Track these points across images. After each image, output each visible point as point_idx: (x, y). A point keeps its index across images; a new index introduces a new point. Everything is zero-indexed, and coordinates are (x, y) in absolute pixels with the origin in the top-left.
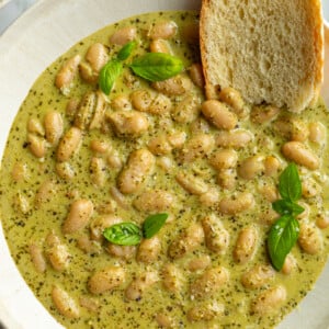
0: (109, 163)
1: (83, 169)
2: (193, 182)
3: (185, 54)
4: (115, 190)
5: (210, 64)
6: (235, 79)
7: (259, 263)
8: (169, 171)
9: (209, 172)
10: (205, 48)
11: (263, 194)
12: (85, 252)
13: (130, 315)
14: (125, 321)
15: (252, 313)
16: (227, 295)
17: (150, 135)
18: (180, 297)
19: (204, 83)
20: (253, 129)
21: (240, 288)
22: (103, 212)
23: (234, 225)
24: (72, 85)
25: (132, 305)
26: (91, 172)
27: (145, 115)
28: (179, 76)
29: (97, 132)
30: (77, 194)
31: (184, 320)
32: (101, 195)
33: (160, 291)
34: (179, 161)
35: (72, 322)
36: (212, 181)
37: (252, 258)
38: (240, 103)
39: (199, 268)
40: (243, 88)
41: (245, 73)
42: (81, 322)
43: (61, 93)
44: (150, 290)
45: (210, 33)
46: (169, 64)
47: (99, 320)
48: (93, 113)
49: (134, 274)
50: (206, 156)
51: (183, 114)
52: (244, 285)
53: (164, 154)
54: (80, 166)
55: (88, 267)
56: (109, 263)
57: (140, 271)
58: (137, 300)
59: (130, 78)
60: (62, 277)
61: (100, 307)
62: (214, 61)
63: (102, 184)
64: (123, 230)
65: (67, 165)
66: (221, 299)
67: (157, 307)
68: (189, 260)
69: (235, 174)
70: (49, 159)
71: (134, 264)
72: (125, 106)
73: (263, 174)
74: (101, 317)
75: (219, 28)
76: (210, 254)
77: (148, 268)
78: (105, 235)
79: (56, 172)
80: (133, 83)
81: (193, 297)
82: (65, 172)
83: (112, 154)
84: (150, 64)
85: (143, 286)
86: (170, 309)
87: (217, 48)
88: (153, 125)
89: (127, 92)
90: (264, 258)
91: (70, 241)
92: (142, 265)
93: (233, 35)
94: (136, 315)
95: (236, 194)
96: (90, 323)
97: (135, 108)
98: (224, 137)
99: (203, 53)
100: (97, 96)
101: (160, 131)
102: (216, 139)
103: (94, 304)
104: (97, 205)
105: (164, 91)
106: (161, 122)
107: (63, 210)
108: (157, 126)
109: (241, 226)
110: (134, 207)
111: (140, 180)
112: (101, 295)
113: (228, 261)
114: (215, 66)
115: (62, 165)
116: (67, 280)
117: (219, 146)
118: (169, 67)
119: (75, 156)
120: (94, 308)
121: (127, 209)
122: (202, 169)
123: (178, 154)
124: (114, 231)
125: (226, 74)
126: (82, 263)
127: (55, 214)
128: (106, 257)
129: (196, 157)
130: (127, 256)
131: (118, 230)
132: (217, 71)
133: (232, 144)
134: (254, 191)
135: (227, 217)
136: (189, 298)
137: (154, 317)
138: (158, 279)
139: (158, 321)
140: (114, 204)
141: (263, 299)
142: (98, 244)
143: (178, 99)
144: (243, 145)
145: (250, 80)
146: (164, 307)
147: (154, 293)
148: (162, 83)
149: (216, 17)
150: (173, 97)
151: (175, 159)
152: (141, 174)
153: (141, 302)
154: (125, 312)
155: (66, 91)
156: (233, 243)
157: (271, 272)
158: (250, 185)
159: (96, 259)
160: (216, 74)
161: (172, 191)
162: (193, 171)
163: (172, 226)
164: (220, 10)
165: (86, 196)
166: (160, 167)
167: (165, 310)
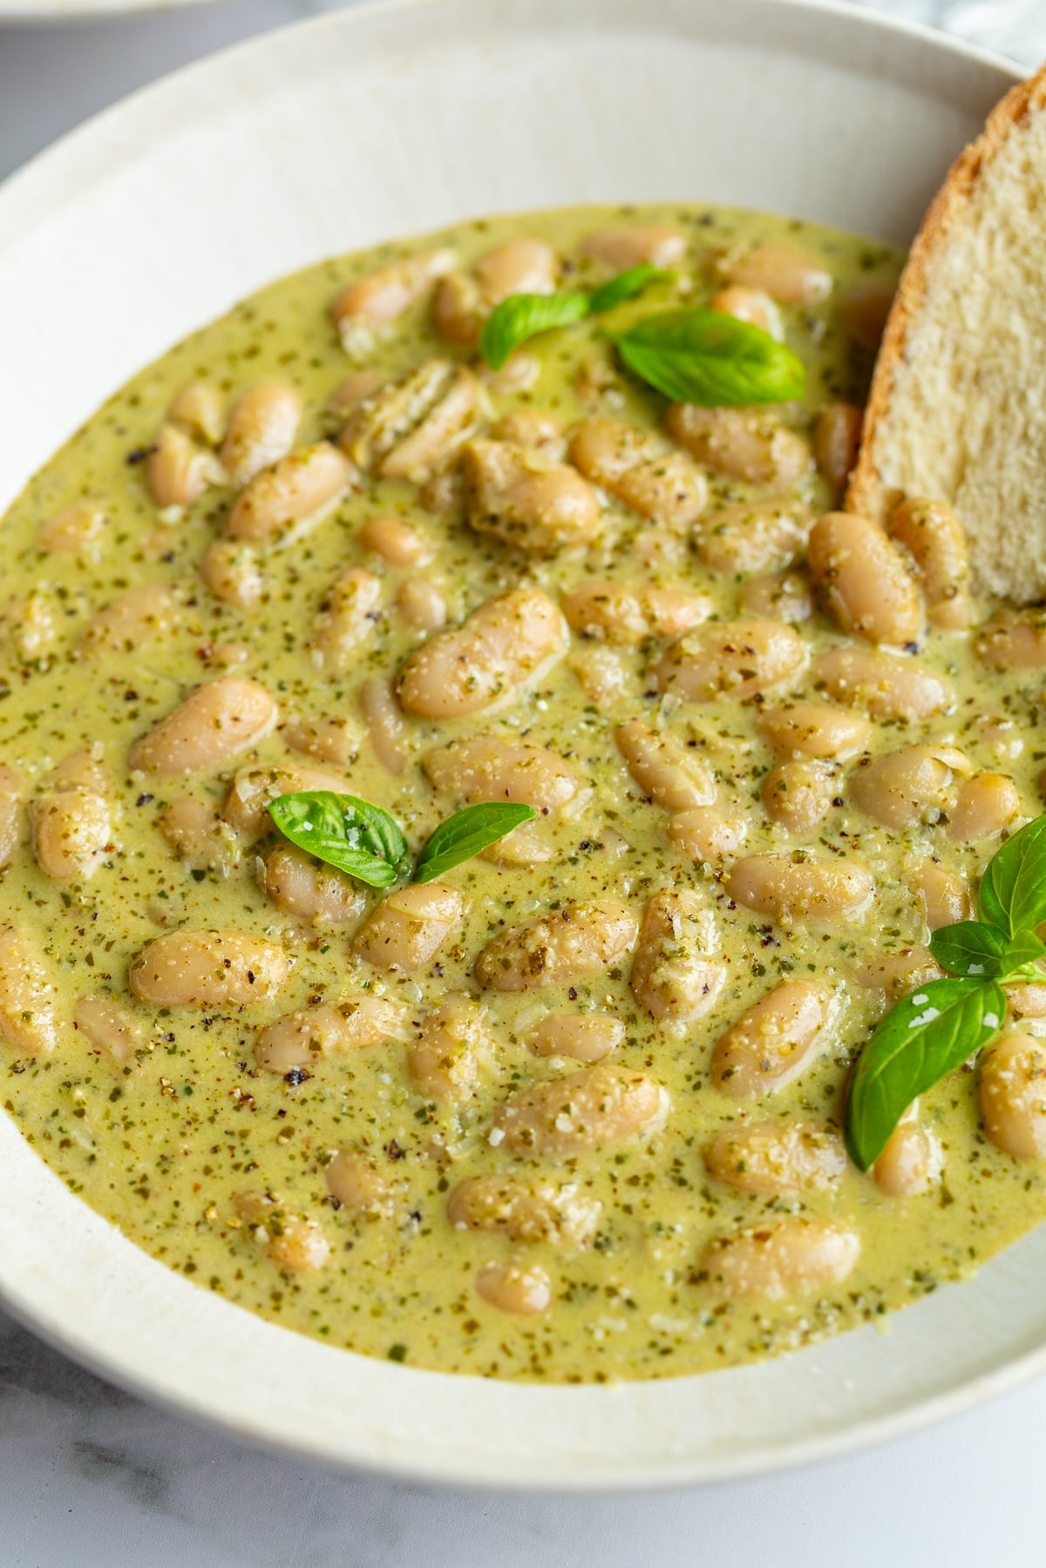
0: (401, 601)
1: (299, 591)
2: (674, 762)
3: (827, 375)
4: (381, 694)
5: (902, 405)
6: (971, 492)
7: (798, 1111)
8: (605, 703)
9: (745, 749)
10: (902, 340)
11: (915, 885)
12: (178, 854)
13: (238, 1120)
14: (211, 1135)
15: (698, 1278)
16: (634, 1181)
17: (589, 569)
18: (453, 1124)
19: (853, 462)
20: (967, 678)
21: (692, 1171)
22: (304, 750)
23: (764, 956)
24: (389, 333)
25: (264, 1089)
26: (325, 607)
27: (602, 499)
28: (771, 418)
29: (407, 498)
30: (239, 657)
31: (432, 1208)
32: (321, 693)
33: (386, 1078)
34: (653, 682)
35: (16, 1070)
36: (746, 784)
37: (782, 1086)
38: (954, 563)
39: (568, 1051)
40: (987, 530)
41: (1013, 474)
42: (48, 1081)
43: (337, 343)
44: (354, 1062)
45: (941, 296)
46: (757, 356)
47: (116, 1094)
48: (418, 423)
49: (320, 987)
50: (759, 699)
51: (732, 537)
52: (710, 1169)
53: (610, 638)
54: (294, 579)
55: (163, 906)
56: (246, 920)
57: (348, 985)
58: (288, 1078)
59: (600, 372)
60: (54, 906)
61: (141, 1053)
62: (918, 398)
63: (343, 661)
64: (348, 825)
65: (247, 554)
66: (603, 1184)
67: (352, 1130)
68: (544, 1011)
69: (839, 787)
70: (198, 523)
71: (336, 955)
72: (541, 443)
73: (943, 819)
74: (129, 1085)
75: (980, 285)
76: (631, 1020)
77: (380, 989)
78: (276, 812)
79: (203, 569)
80: (603, 389)
81: (498, 1136)
82: (231, 573)
83: (425, 576)
84: (686, 344)
85: (331, 1036)
86: (396, 1153)
87: (946, 359)
88: (611, 540)
89: (569, 412)
90: (825, 1107)
91: (141, 801)
92: (363, 969)
93: (1017, 325)
94: (263, 1129)
95: (811, 852)
96: (79, 1093)
97: (575, 459)
98: (849, 658)
99: (888, 353)
100: (454, 378)
101: (629, 566)
102: (818, 658)
103: (125, 1034)
104: (294, 719)
105: (698, 449)
106: (644, 539)
107: (165, 693)
108: (624, 546)
109: (786, 967)
110: (424, 770)
111: (484, 682)
112: (165, 1013)
113: (683, 1066)
114: (916, 419)
115: (232, 550)
116: (68, 923)
117: (820, 686)
118: (749, 367)
119: (291, 538)
120: (117, 1049)
121: (398, 773)
122: (724, 734)
123: (657, 657)
124: (314, 813)
125: (945, 469)
126: (149, 885)
127: (131, 696)
128: (246, 897)
129: (723, 685)
130: (325, 919)
131: (331, 817)
132: (914, 438)
133: (872, 690)
134: (883, 867)
135: (746, 917)
136: (484, 1140)
137: (324, 1160)
138: (401, 1035)
139: (330, 1180)
140: (353, 737)
141: (761, 1237)
142: (234, 842)
143: (739, 490)
144: (910, 713)
145: (1024, 503)
146: (379, 1138)
147: (363, 1076)
148: (705, 415)
149: (981, 244)
150: (721, 483)
151: (642, 674)
152: (497, 665)
153: (301, 1090)
154: (226, 1104)
155: (359, 339)
156: (733, 1009)
157: (830, 1158)
158: (875, 842)
159: (204, 890)
160: (906, 448)
161: (583, 767)
162: (690, 729)
163: (532, 882)
164: (1005, 223)
165: (271, 679)
166: (578, 675)
167: (376, 1153)
